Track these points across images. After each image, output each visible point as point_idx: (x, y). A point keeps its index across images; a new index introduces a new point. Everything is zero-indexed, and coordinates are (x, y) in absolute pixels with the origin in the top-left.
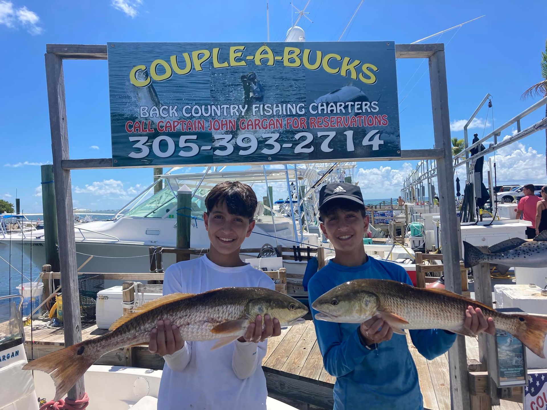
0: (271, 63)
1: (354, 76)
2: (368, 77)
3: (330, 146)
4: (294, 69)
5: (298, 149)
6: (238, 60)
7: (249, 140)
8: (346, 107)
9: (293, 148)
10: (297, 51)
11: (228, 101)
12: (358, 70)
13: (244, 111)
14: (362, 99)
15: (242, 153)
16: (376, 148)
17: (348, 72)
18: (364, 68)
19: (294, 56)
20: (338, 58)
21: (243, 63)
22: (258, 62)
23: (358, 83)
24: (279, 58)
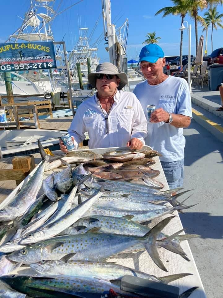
0: (25, 47)
1: (44, 50)
2: (48, 50)
3: (41, 66)
4: (30, 49)
5: (34, 67)
6: (17, 47)
7: (22, 66)
8: (43, 57)
9: (32, 67)
10: (31, 45)
11: (16, 57)
12: (45, 49)
13: (20, 59)
14: (47, 55)
15: (21, 69)
16: (51, 67)
17: (43, 49)
18: (47, 48)
19: (30, 46)
20: (40, 46)
21: (18, 48)
22: (22, 48)
23: (45, 52)
24: (27, 46)
